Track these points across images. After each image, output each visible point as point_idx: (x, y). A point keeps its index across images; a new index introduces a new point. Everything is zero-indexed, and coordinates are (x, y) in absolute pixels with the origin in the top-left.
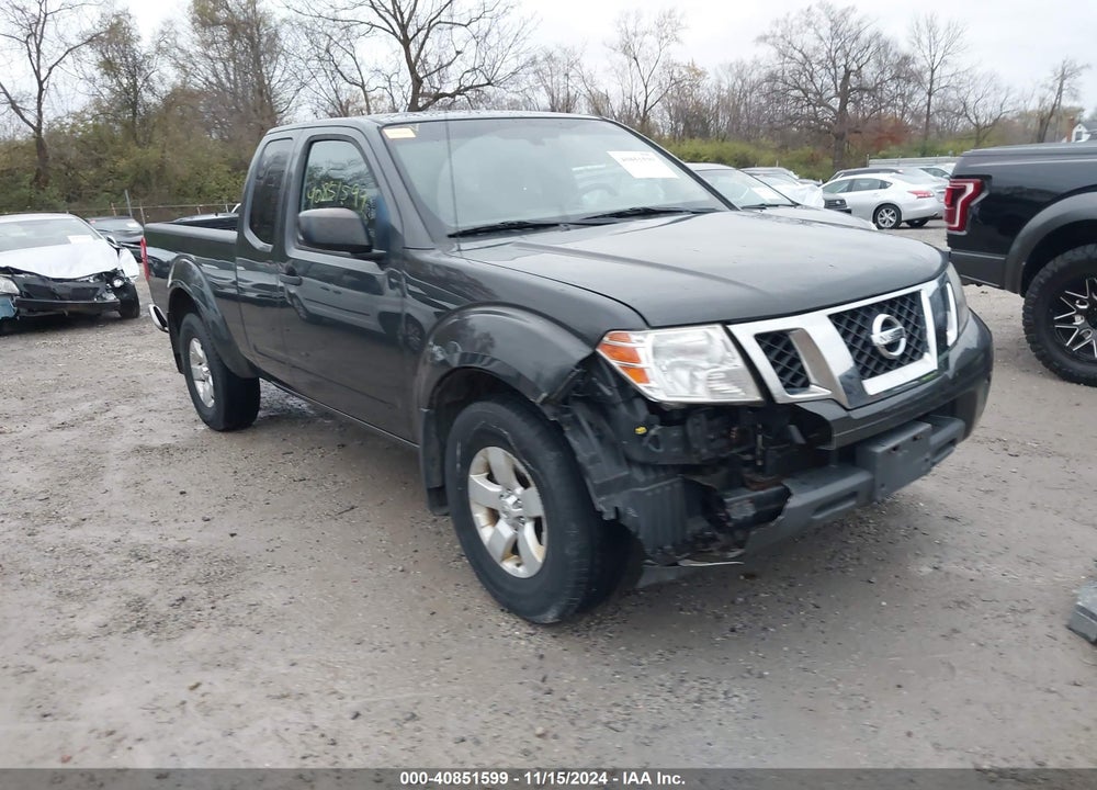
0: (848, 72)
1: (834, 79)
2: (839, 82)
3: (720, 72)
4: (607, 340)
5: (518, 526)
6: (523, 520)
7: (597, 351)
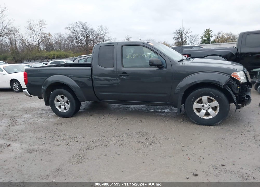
0: (87, 37)
1: (85, 38)
2: (86, 38)
3: (55, 35)
4: (232, 74)
5: (207, 110)
6: (209, 108)
7: (231, 76)
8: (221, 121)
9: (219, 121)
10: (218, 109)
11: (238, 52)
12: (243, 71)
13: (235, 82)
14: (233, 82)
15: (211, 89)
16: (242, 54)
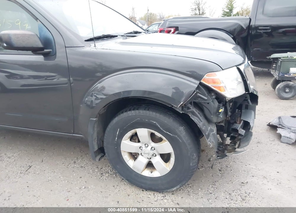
4: (205, 76)
5: (151, 158)
6: (154, 155)
7: (202, 81)
8: (179, 186)
9: (173, 187)
10: (173, 159)
11: (251, 24)
12: (236, 67)
13: (214, 97)
14: (206, 98)
15: (154, 113)
16: (257, 28)
